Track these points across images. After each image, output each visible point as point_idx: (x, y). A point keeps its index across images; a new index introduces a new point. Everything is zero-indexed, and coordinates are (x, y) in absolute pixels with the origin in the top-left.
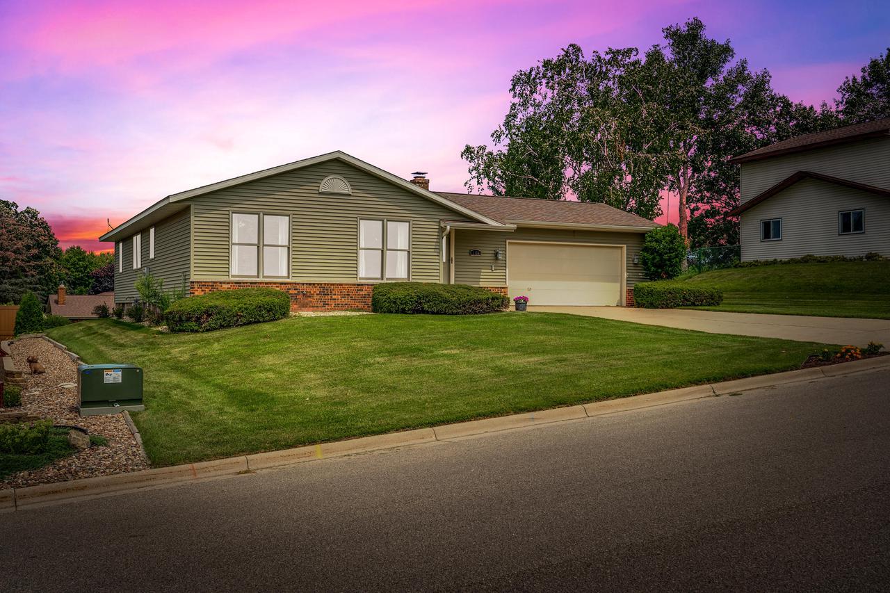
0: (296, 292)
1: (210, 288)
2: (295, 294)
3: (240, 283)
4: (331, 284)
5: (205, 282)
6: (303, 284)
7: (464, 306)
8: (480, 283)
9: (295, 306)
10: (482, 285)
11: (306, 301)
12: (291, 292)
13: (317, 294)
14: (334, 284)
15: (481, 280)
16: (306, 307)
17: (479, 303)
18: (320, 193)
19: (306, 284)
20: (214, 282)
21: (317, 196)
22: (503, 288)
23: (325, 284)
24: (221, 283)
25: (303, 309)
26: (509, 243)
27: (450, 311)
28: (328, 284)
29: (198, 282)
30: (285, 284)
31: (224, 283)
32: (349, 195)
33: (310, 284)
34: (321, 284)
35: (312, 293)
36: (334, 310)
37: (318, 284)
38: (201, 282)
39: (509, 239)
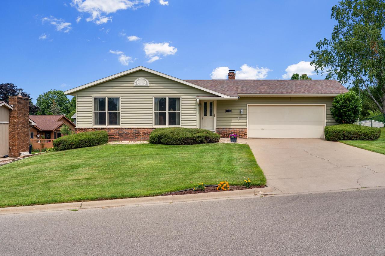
0: (122, 132)
1: (84, 130)
2: (122, 133)
3: (96, 128)
4: (139, 129)
5: (81, 128)
6: (125, 129)
7: (180, 141)
8: (231, 126)
9: (122, 139)
10: (232, 127)
11: (127, 136)
12: (119, 132)
13: (132, 133)
14: (140, 129)
15: (231, 125)
16: (127, 139)
17: (188, 139)
18: (134, 86)
19: (127, 128)
20: (85, 128)
21: (133, 88)
22: (244, 129)
23: (136, 129)
24: (88, 128)
25: (126, 140)
26: (248, 105)
27: (172, 143)
28: (137, 129)
29: (78, 128)
30: (117, 128)
31: (89, 128)
32: (149, 86)
33: (129, 129)
34: (134, 129)
35: (130, 132)
36: (140, 140)
37: (133, 129)
38: (80, 128)
39: (249, 103)
